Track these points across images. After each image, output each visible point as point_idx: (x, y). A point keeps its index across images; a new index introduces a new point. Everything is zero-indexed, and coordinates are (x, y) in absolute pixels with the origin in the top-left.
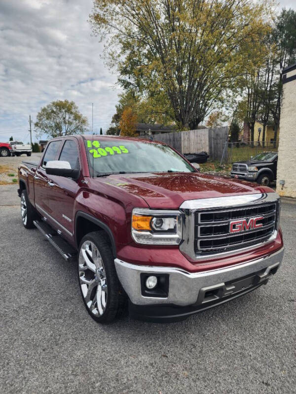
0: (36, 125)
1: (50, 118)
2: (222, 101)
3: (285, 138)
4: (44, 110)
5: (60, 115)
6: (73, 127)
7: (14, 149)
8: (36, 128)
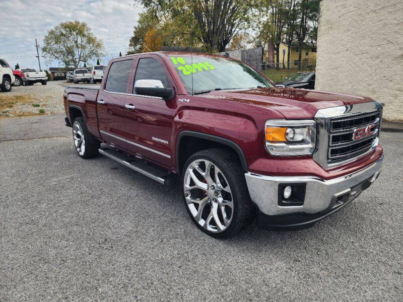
0: (44, 50)
1: (60, 42)
2: (247, 20)
3: (322, 57)
4: (52, 33)
5: (71, 38)
6: (87, 51)
7: (26, 77)
8: (44, 53)
